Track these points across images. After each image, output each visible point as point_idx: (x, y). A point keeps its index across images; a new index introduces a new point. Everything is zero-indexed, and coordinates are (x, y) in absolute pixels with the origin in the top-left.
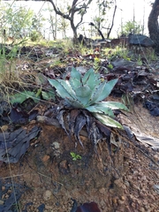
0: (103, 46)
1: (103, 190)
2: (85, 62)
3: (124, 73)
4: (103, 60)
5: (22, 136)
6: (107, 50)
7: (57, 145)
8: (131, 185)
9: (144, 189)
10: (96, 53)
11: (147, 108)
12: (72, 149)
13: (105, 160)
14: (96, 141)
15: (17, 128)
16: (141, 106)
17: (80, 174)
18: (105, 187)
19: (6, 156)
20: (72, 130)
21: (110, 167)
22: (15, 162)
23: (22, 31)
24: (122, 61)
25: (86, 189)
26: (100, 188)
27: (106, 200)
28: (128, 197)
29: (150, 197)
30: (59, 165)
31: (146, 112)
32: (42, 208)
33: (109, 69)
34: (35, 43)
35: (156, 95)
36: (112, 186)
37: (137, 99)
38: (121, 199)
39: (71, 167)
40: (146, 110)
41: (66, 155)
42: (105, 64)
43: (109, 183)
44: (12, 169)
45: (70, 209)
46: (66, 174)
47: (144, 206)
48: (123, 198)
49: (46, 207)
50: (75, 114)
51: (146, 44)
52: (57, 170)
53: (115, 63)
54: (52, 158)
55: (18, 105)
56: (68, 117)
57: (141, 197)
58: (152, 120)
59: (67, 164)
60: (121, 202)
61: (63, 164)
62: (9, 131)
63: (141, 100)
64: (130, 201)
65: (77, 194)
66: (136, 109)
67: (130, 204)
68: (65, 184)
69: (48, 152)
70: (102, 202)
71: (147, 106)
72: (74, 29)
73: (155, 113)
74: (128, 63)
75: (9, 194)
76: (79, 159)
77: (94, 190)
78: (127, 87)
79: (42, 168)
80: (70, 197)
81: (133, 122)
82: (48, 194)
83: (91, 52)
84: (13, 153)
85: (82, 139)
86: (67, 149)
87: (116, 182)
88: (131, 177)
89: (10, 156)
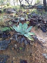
0: (29, 8)
1: (28, 57)
2: (24, 14)
3: (35, 18)
4: (29, 14)
5: (6, 42)
6: (30, 10)
7: (16, 45)
8: (36, 54)
9: (39, 55)
10: (27, 11)
11: (42, 30)
12: (20, 47)
13: (29, 49)
14: (26, 45)
15: (4, 39)
16: (40, 29)
17: (22, 53)
18: (29, 55)
19: (2, 48)
20: (20, 42)
21: (30, 50)
22: (5, 50)
23: (4, 3)
24: (35, 14)
25: (24, 56)
26: (28, 56)
27: (29, 59)
28: (35, 58)
29: (41, 58)
30: (16, 50)
31: (41, 31)
32: (12, 62)
33: (31, 16)
34: (8, 7)
35: (44, 26)
36: (31, 55)
37: (39, 27)
38: (33, 59)
39: (20, 51)
40: (41, 30)
41: (18, 48)
42: (30, 15)
43: (30, 55)
44: (4, 52)
45: (20, 62)
46: (18, 53)
47: (39, 60)
48: (34, 58)
49: (14, 62)
50: (20, 37)
51: (42, 8)
52: (16, 52)
53: (33, 15)
54: (15, 49)
55: (4, 32)
56: (19, 38)
57: (38, 58)
58: (43, 33)
59: (19, 50)
60: (33, 60)
61: (18, 50)
62: (2, 40)
63: (40, 27)
64: (35, 59)
65: (22, 57)
66: (39, 30)
67: (35, 60)
68: (18, 55)
69: (13, 47)
70: (28, 60)
71: (41, 29)
72: (20, 2)
73: (44, 31)
74: (37, 14)
75: (4, 59)
76: (22, 49)
77: (26, 56)
78: (36, 24)
79: (12, 51)
80: (20, 58)
81: (37, 34)
82: (14, 58)
83: (26, 11)
84: (4, 47)
85: (22, 44)
86: (19, 46)
87: (32, 54)
88: (36, 52)
89: (3, 48)
